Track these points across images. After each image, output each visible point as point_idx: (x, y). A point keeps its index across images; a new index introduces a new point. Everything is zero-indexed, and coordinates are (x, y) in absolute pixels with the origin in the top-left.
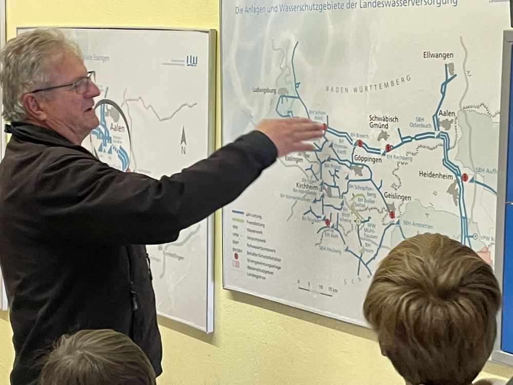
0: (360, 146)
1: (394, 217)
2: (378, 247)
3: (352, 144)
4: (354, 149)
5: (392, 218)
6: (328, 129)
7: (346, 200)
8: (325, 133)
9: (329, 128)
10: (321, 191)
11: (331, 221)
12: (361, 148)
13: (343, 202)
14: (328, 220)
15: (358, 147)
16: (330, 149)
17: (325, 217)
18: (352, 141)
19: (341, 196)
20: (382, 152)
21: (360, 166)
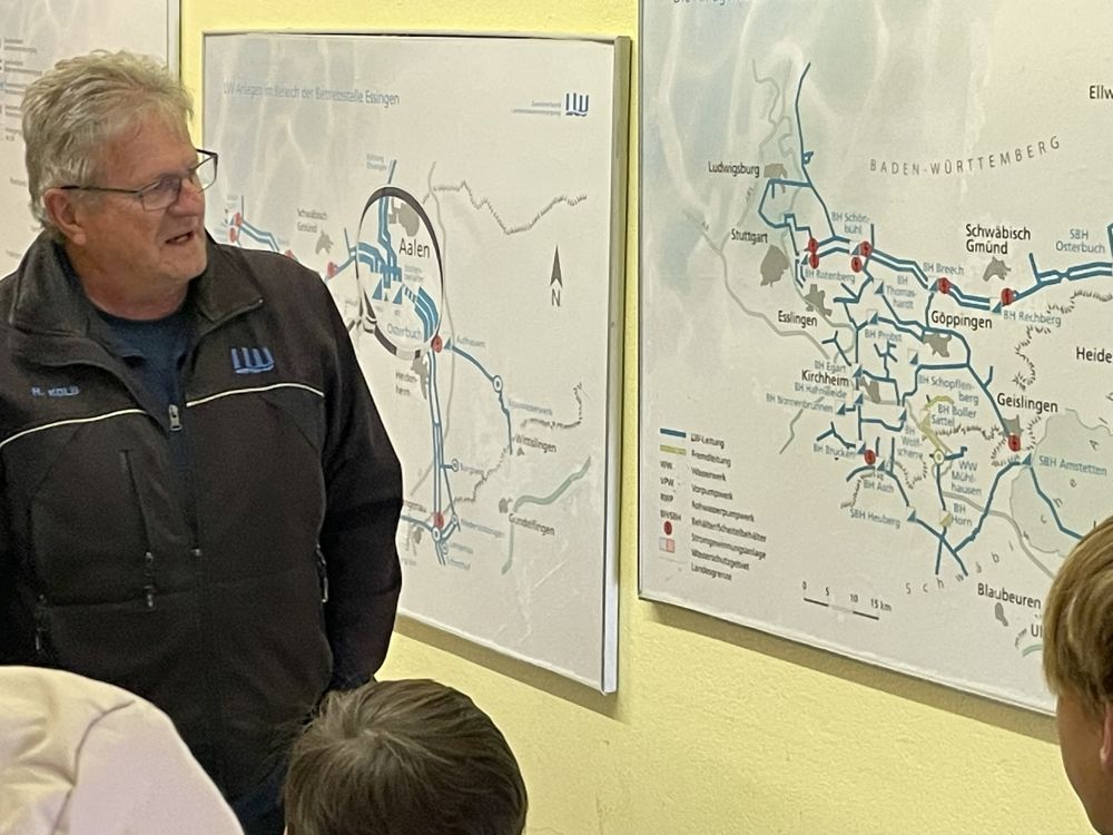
0: (944, 292)
1: (1019, 449)
2: (982, 513)
3: (926, 287)
4: (931, 297)
5: (1014, 450)
6: (873, 254)
7: (910, 407)
8: (867, 262)
9: (876, 252)
10: (857, 389)
11: (877, 454)
12: (946, 295)
13: (905, 412)
14: (870, 452)
15: (938, 294)
16: (879, 296)
17: (864, 446)
18: (927, 280)
19: (901, 402)
20: (993, 304)
21: (943, 336)
